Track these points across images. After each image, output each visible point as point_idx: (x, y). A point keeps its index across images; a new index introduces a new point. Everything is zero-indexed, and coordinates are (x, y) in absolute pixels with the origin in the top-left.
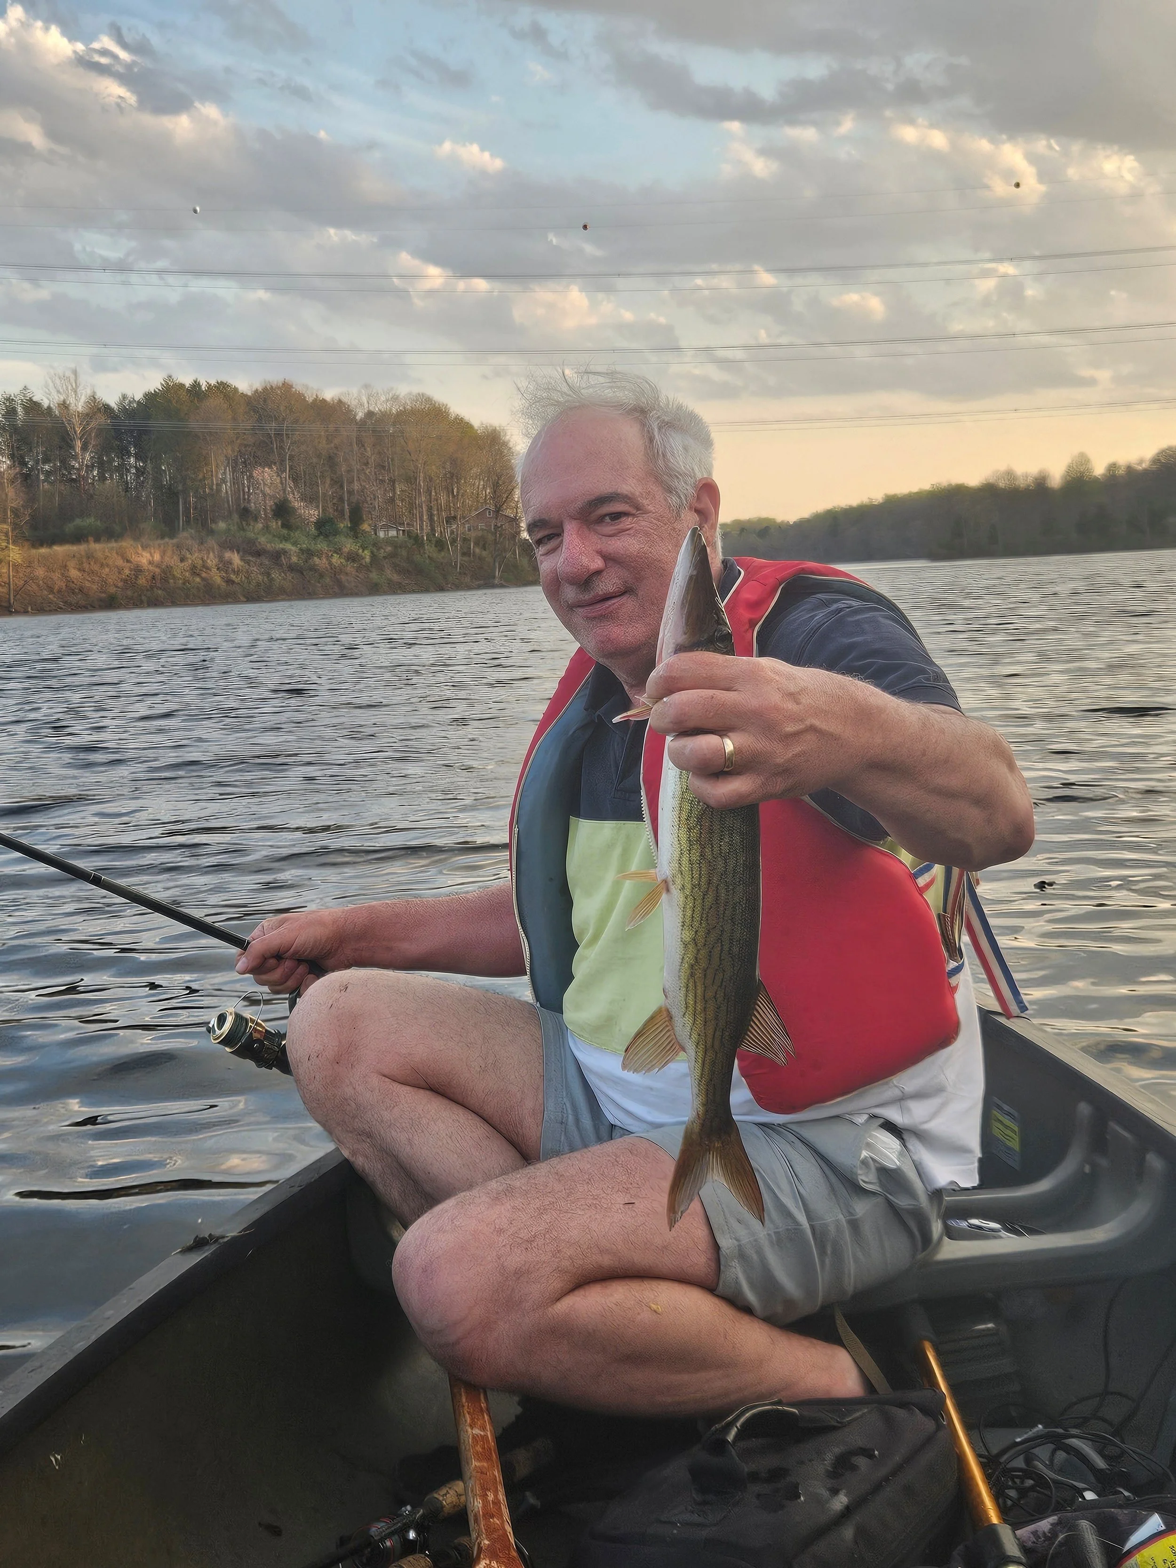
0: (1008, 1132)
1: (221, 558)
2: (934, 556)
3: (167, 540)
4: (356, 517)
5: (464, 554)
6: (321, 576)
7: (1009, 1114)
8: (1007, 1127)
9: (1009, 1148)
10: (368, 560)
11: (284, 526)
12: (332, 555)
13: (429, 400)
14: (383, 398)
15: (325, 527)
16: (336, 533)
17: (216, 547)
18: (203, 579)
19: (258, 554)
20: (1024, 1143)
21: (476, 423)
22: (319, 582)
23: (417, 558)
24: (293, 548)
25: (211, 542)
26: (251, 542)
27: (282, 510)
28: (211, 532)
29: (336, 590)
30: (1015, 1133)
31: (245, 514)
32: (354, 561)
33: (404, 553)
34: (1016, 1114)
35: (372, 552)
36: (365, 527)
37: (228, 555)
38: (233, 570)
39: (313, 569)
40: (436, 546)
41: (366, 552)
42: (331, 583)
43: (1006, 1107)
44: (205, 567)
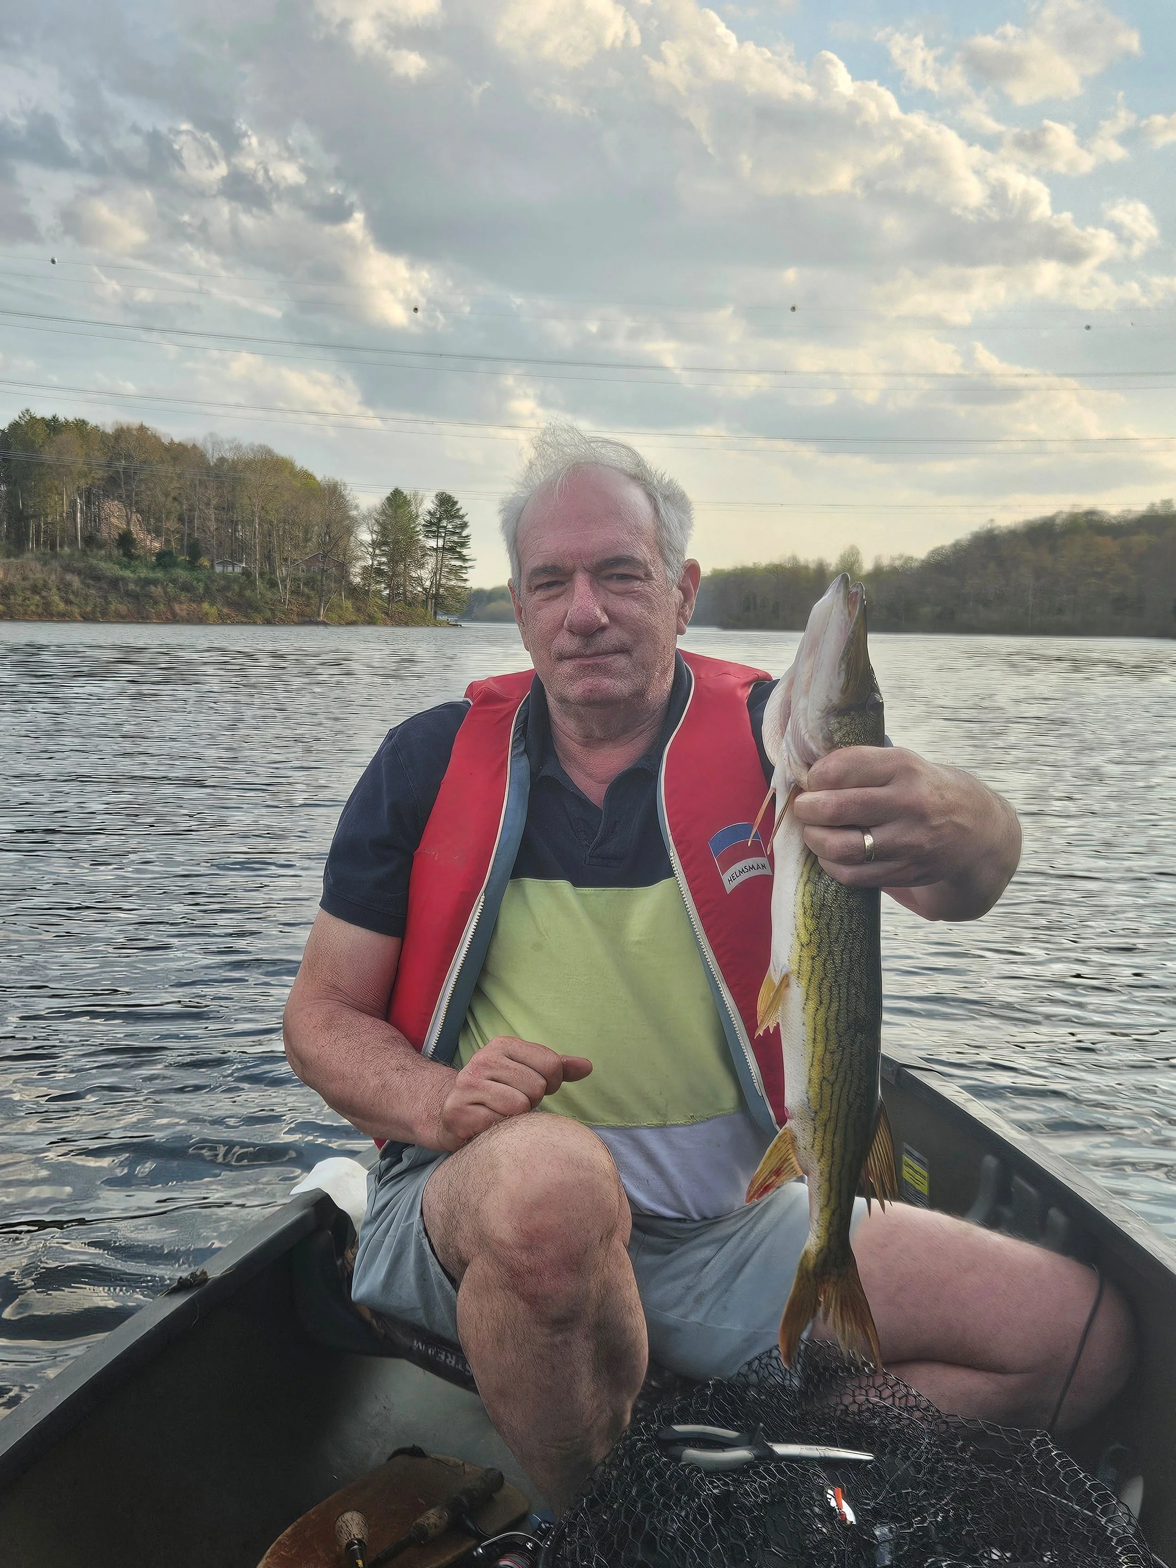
0: (918, 1177)
1: (62, 580)
2: (725, 625)
3: (12, 559)
4: (194, 551)
5: (292, 592)
6: (156, 603)
7: (919, 1160)
8: (916, 1172)
9: (918, 1192)
10: (201, 591)
11: (125, 555)
12: (167, 585)
13: (269, 452)
14: (227, 447)
15: (164, 559)
16: (175, 564)
17: (59, 569)
18: (43, 597)
19: (97, 578)
20: (931, 1187)
21: (319, 477)
22: (153, 608)
23: (248, 593)
24: (131, 575)
25: (55, 564)
26: (92, 568)
27: (125, 541)
28: (55, 556)
29: (170, 617)
30: (924, 1177)
31: (91, 541)
32: (188, 591)
33: (236, 588)
34: (925, 1160)
35: (206, 585)
36: (205, 562)
37: (69, 577)
38: (73, 592)
39: (149, 596)
40: (268, 583)
41: (200, 584)
42: (165, 610)
43: (916, 1154)
44: (45, 585)
